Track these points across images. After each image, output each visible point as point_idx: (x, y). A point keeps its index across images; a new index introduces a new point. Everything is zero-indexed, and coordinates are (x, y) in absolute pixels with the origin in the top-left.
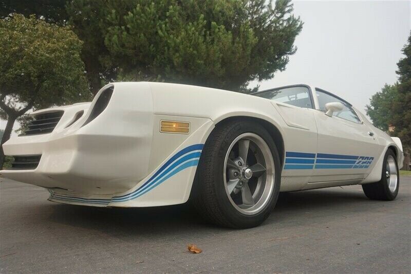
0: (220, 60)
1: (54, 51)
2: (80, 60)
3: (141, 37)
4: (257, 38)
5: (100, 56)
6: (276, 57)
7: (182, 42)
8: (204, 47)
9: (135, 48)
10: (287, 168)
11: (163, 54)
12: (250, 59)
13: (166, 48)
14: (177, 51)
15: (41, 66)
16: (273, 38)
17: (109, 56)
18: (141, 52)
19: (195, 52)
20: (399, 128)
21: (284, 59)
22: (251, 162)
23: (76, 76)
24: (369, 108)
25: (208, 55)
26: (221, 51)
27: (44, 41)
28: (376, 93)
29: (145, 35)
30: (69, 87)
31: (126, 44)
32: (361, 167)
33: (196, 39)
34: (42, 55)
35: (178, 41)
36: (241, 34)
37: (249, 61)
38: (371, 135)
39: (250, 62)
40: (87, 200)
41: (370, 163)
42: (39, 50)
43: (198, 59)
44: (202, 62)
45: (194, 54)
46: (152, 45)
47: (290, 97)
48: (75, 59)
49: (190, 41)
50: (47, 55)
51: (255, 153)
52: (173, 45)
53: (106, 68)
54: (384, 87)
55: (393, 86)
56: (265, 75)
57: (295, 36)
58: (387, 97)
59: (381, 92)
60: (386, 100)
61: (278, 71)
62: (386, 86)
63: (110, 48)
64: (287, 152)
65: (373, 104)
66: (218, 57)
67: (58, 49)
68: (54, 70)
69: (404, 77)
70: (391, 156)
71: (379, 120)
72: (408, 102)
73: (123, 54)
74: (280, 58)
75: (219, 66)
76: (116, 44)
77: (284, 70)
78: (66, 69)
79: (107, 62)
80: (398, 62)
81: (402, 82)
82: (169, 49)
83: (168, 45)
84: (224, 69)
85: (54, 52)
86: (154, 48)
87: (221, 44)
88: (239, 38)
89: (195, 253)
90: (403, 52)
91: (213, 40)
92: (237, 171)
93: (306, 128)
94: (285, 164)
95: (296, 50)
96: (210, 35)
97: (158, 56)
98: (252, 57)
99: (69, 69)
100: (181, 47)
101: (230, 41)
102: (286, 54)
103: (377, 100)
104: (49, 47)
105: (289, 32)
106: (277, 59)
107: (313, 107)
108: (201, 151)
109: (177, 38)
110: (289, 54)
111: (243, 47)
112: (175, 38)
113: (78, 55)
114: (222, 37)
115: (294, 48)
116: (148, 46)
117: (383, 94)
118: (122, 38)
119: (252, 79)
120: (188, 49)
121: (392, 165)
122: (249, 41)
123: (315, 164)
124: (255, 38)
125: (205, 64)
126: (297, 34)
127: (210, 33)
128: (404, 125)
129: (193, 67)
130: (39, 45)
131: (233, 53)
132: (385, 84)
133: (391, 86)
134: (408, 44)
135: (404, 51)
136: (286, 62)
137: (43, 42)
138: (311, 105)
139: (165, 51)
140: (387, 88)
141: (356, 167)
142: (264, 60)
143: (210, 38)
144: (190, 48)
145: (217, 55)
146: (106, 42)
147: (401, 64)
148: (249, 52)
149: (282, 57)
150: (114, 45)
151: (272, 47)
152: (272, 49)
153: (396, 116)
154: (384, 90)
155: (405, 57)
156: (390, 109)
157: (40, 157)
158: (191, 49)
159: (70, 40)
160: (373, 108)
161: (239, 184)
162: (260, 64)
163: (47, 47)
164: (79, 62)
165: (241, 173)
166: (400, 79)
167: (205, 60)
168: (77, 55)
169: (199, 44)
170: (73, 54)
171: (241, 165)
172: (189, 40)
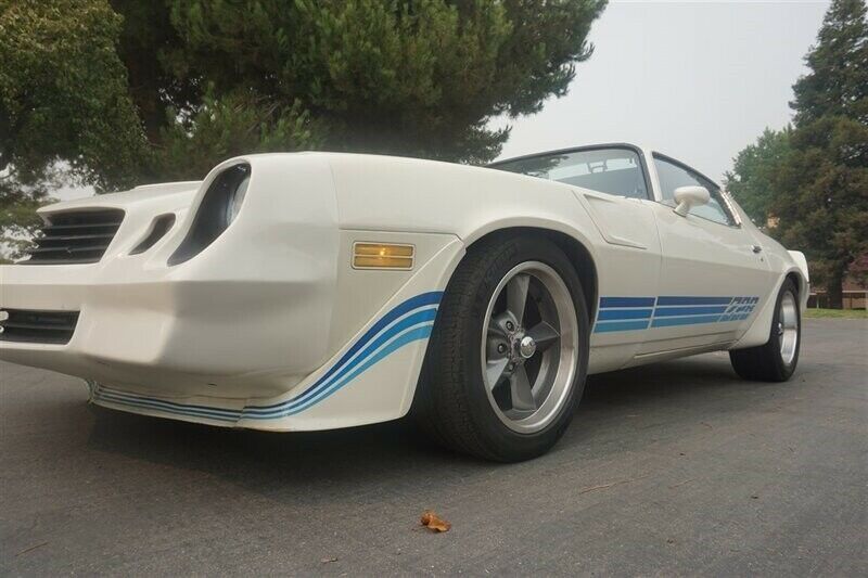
0: (432, 71)
1: (53, 37)
2: (118, 60)
3: (256, 11)
4: (511, 22)
5: (161, 51)
6: (550, 65)
7: (349, 27)
8: (396, 39)
9: (241, 35)
10: (600, 329)
11: (306, 51)
12: (495, 68)
13: (312, 39)
14: (337, 46)
15: (27, 71)
16: (544, 25)
17: (181, 51)
18: (256, 45)
19: (377, 50)
20: (788, 221)
21: (565, 69)
22: (530, 323)
23: (110, 96)
24: (731, 178)
25: (406, 59)
26: (433, 49)
27: (31, 13)
28: (745, 148)
29: (264, 6)
30: (95, 123)
31: (221, 24)
32: (735, 318)
33: (380, 21)
34: (27, 47)
35: (338, 23)
36: (478, 12)
37: (492, 75)
38: (757, 250)
39: (495, 76)
40: (183, 408)
41: (751, 309)
42: (20, 33)
43: (384, 66)
44: (392, 73)
45: (374, 54)
46: (281, 30)
47: (592, 165)
48: (105, 57)
49: (366, 24)
50: (39, 45)
51: (539, 300)
52: (328, 31)
53: (173, 77)
54: (762, 135)
55: (780, 133)
56: (526, 104)
57: (590, 21)
58: (766, 155)
59: (757, 145)
60: (764, 162)
61: (553, 96)
62: (767, 132)
63: (184, 33)
64: (602, 299)
65: (739, 170)
66: (428, 63)
67: (64, 32)
68: (58, 82)
69: (804, 116)
70: (790, 293)
71: (748, 204)
72: (808, 168)
73: (215, 47)
74: (558, 67)
75: (429, 82)
76: (199, 24)
77: (564, 94)
78: (86, 80)
79: (177, 64)
80: (795, 83)
81: (799, 126)
82: (318, 41)
83: (315, 30)
84: (440, 91)
85: (55, 39)
86: (285, 38)
87: (434, 33)
88: (473, 19)
89: (437, 531)
90: (807, 62)
91: (416, 25)
92: (504, 342)
93: (639, 244)
94: (596, 322)
95: (592, 51)
96: (410, 12)
97: (294, 57)
98: (500, 65)
99: (92, 78)
100: (346, 37)
101: (453, 27)
102: (571, 59)
103: (747, 161)
104: (43, 27)
105: (581, 10)
106: (551, 70)
107: (650, 196)
108: (437, 306)
109: (336, 16)
110: (576, 59)
111: (481, 43)
112: (332, 16)
113: (114, 49)
114: (438, 18)
115: (588, 46)
116: (271, 31)
117: (760, 150)
118: (212, 11)
119: (498, 113)
120: (362, 42)
121: (788, 311)
122: (494, 30)
123: (653, 317)
124: (507, 22)
125: (398, 78)
126: (597, 16)
127: (410, 7)
128: (797, 215)
129: (371, 85)
130: (17, 21)
131: (459, 54)
132: (764, 129)
133: (776, 134)
134: (818, 45)
135: (809, 59)
136: (569, 77)
137: (26, 14)
138: (644, 191)
139: (308, 44)
140: (768, 138)
141: (726, 318)
142: (524, 72)
143: (409, 19)
144: (365, 40)
145: (424, 58)
146: (175, 19)
147: (802, 87)
148: (493, 54)
149: (562, 66)
150: (195, 28)
151: (543, 45)
152: (543, 49)
153: (785, 196)
154: (762, 142)
155: (809, 72)
156: (772, 181)
157: (78, 317)
158: (369, 44)
159: (93, 13)
160: (738, 178)
161: (506, 369)
162: (516, 81)
163: (38, 25)
164: (115, 64)
165: (512, 347)
166: (796, 119)
167: (398, 68)
168: (110, 49)
169: (385, 32)
170: (101, 46)
171: (512, 329)
172: (364, 22)
